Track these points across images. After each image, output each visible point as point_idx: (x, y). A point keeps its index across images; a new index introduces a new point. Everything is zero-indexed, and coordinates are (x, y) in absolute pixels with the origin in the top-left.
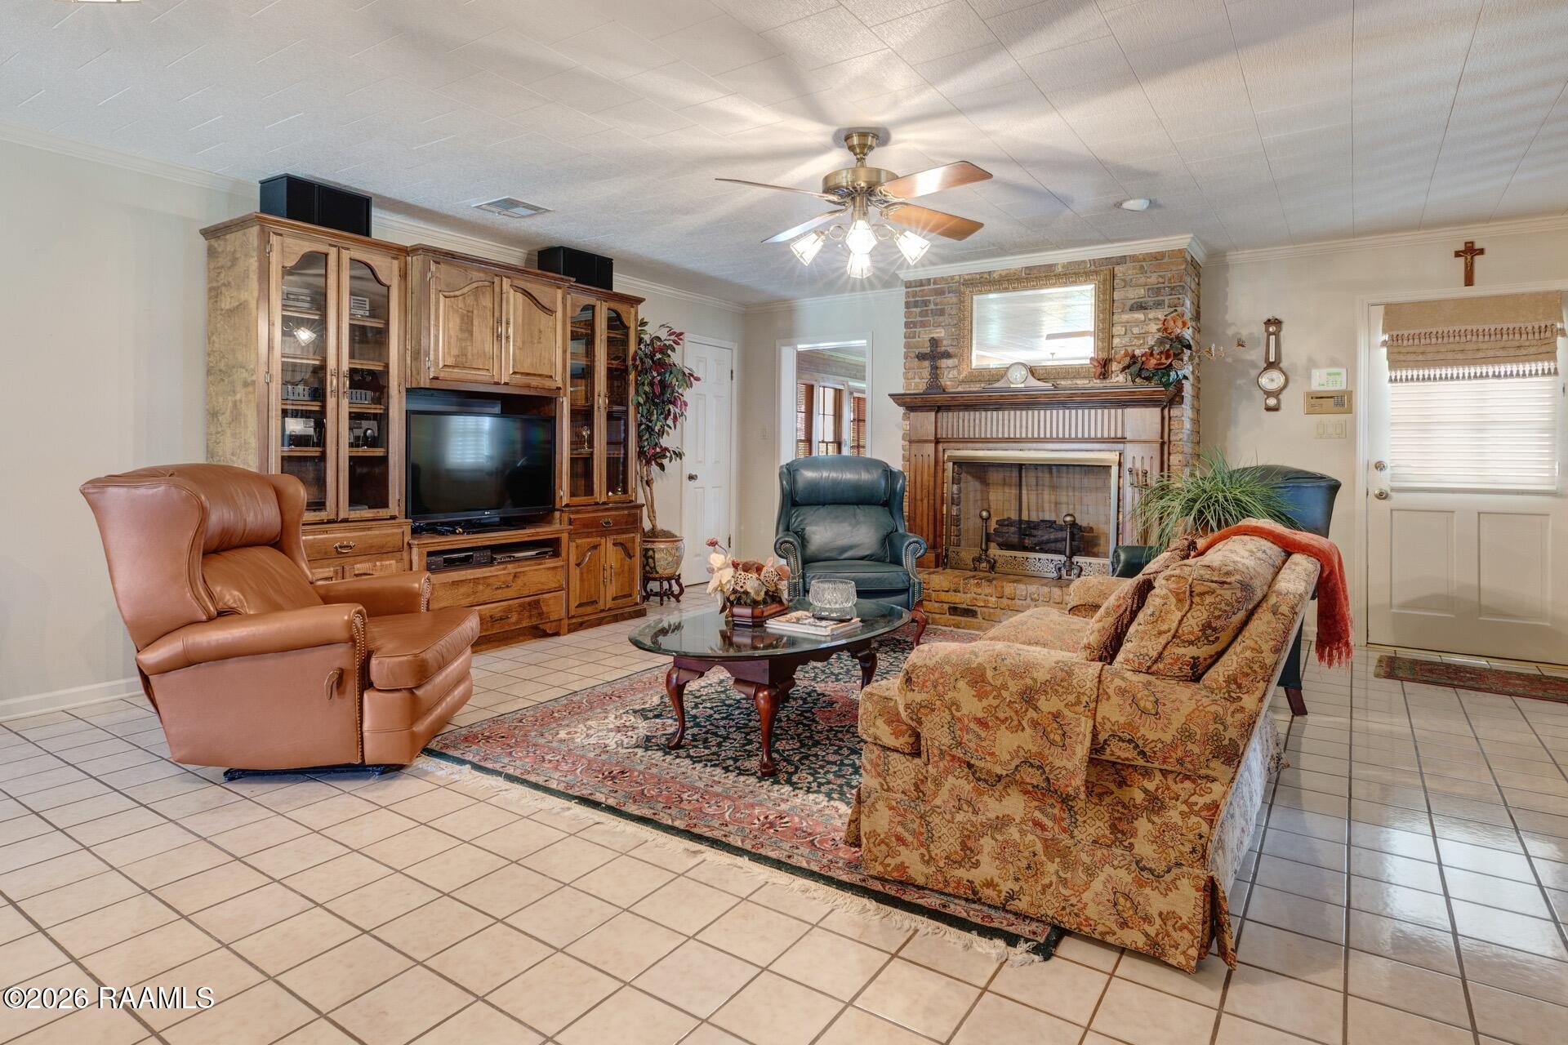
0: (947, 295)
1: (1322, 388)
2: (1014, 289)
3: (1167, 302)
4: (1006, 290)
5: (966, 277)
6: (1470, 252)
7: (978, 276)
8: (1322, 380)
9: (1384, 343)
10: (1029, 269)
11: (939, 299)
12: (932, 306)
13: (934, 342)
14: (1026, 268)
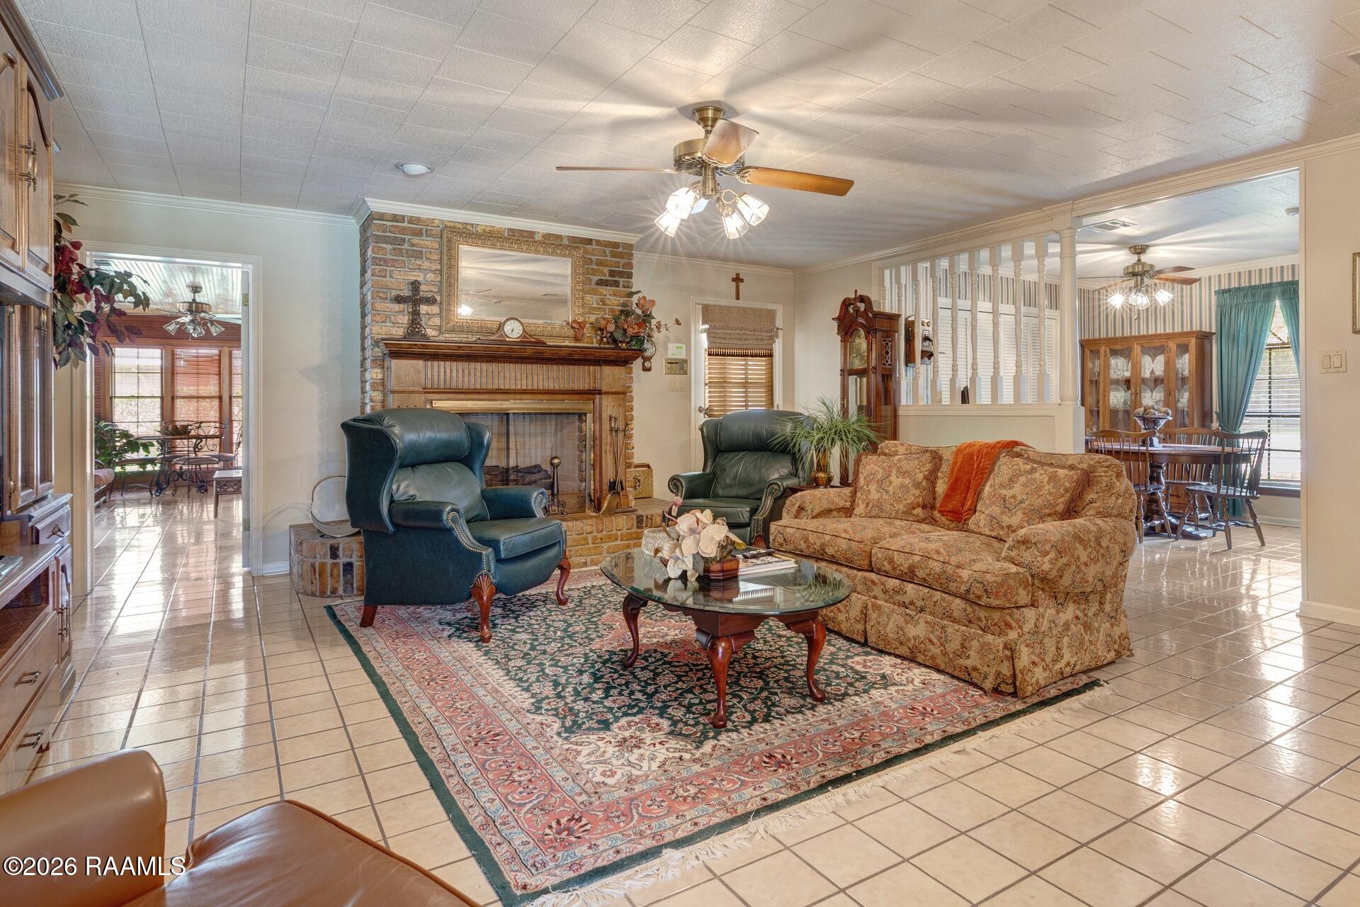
0: (424, 237)
1: (673, 357)
2: (502, 248)
3: (621, 283)
4: (493, 246)
5: (448, 224)
6: (738, 279)
7: (460, 226)
8: (675, 351)
9: (705, 331)
10: (512, 231)
11: (416, 240)
12: (406, 246)
13: (415, 285)
14: (509, 229)
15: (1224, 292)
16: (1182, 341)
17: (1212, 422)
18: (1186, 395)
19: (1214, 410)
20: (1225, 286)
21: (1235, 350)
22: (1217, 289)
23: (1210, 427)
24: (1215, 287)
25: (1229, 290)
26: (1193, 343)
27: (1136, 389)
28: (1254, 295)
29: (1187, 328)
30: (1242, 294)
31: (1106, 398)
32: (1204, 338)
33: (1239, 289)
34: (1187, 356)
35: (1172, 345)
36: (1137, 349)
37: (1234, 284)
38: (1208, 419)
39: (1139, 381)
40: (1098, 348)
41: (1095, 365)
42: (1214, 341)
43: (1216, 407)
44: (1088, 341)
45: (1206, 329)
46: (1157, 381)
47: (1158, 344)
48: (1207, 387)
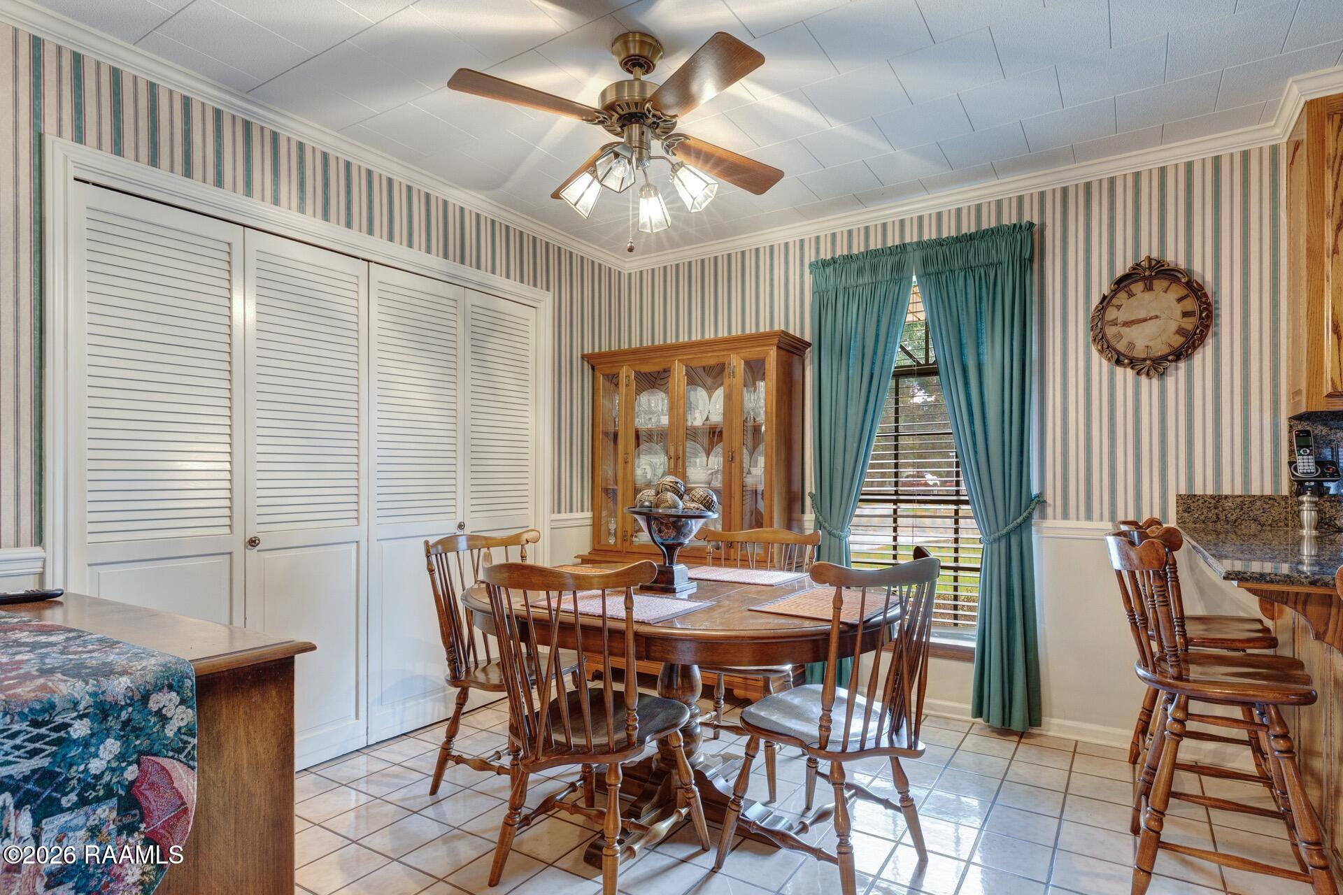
15: (825, 264)
16: (754, 352)
17: (803, 512)
18: (761, 461)
19: (807, 490)
20: (826, 254)
21: (843, 377)
22: (813, 259)
23: (802, 529)
24: (810, 257)
25: (834, 260)
26: (772, 356)
27: (676, 450)
28: (874, 269)
29: (764, 328)
30: (855, 266)
31: (629, 465)
32: (791, 348)
33: (849, 258)
34: (761, 385)
35: (737, 362)
36: (679, 371)
37: (841, 250)
38: (798, 506)
39: (682, 432)
40: (614, 371)
41: (614, 404)
42: (807, 362)
43: (810, 486)
44: (601, 355)
45: (794, 330)
46: (714, 434)
47: (713, 362)
48: (797, 447)
